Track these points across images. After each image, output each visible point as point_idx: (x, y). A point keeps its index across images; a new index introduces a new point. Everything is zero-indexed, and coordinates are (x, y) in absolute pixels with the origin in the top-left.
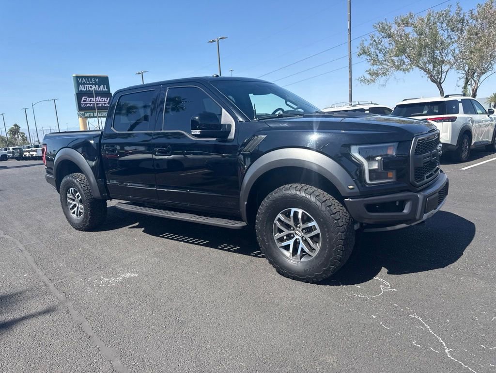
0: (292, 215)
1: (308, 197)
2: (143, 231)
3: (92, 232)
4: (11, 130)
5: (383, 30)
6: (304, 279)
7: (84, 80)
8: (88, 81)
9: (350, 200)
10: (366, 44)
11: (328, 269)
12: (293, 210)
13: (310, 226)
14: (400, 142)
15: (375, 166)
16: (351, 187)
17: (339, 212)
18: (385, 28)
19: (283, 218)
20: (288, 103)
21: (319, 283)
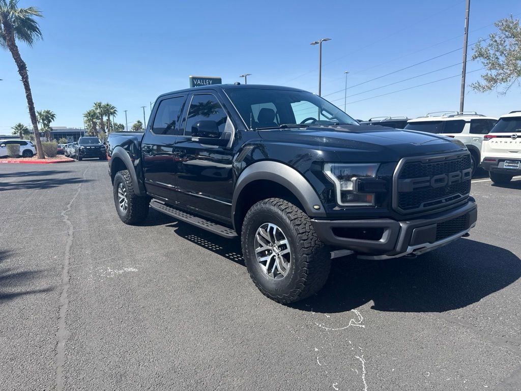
0: (268, 230)
1: (280, 212)
2: (175, 231)
3: (132, 226)
4: (134, 126)
5: (508, 28)
6: (275, 299)
7: (199, 82)
8: (203, 83)
9: (316, 221)
10: (484, 45)
11: (295, 291)
12: (270, 225)
13: (282, 243)
14: (382, 163)
15: (350, 187)
16: (316, 207)
17: (309, 232)
18: (509, 26)
19: (262, 233)
20: (324, 112)
21: (289, 305)
